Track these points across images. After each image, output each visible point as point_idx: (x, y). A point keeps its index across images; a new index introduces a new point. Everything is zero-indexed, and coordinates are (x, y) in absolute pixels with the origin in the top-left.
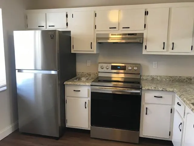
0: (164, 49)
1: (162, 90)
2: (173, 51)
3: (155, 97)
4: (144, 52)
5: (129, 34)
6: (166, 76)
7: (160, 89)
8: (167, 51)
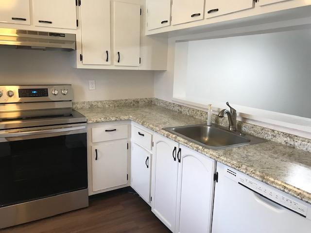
0: (107, 61)
1: (116, 120)
2: (118, 64)
3: (106, 131)
4: (79, 65)
5: (52, 34)
6: (109, 101)
7: (113, 119)
8: (112, 64)
